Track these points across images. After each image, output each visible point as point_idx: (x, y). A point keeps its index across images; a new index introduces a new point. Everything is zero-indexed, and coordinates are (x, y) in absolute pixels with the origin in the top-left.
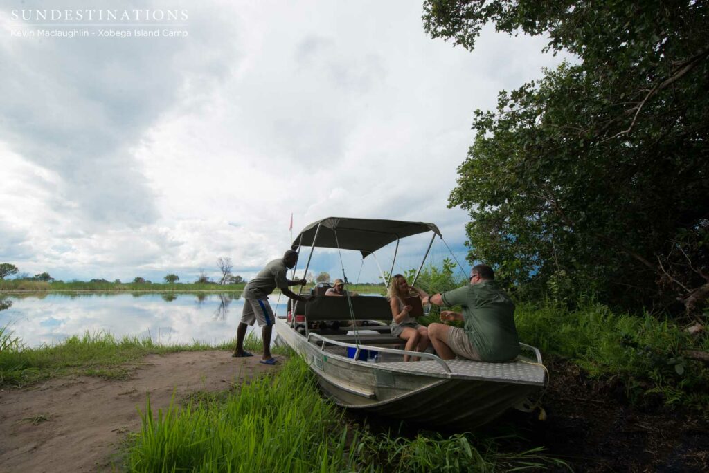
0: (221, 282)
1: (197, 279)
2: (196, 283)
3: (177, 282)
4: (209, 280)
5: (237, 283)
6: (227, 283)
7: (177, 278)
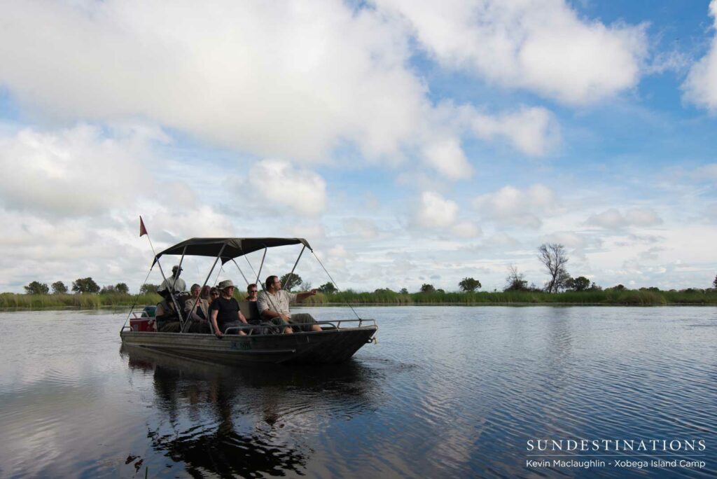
0: (550, 288)
1: (508, 285)
2: (507, 291)
3: (479, 290)
4: (529, 285)
5: (579, 289)
6: (560, 290)
7: (476, 284)
